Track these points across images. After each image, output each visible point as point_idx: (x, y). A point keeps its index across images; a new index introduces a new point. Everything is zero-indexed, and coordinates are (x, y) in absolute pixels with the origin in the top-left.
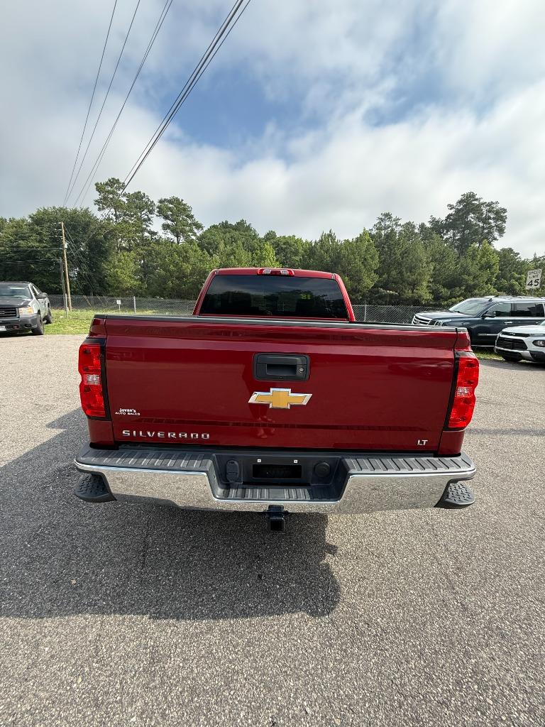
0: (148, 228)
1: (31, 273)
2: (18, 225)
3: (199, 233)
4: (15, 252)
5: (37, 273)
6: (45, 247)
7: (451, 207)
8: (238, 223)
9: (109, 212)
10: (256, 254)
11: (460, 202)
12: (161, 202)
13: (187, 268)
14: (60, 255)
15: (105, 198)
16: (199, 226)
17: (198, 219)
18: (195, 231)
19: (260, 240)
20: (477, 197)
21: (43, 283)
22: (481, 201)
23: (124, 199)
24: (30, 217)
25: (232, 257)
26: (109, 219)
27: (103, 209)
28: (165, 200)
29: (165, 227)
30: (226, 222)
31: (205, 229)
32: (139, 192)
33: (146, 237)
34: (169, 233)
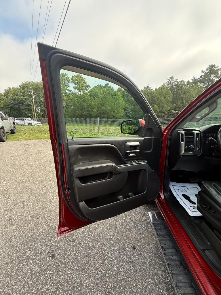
0: (68, 89)
1: (21, 110)
2: (15, 90)
3: (89, 90)
4: (14, 101)
5: (23, 109)
6: (26, 98)
7: (203, 72)
8: (105, 85)
11: (207, 69)
12: (73, 77)
13: (85, 105)
14: (32, 101)
16: (88, 87)
17: (88, 84)
18: (87, 89)
19: (116, 92)
20: (216, 66)
21: (26, 114)
22: (218, 68)
24: (20, 86)
28: (74, 76)
29: (75, 88)
30: (100, 85)
31: (92, 88)
33: (67, 92)
34: (76, 90)
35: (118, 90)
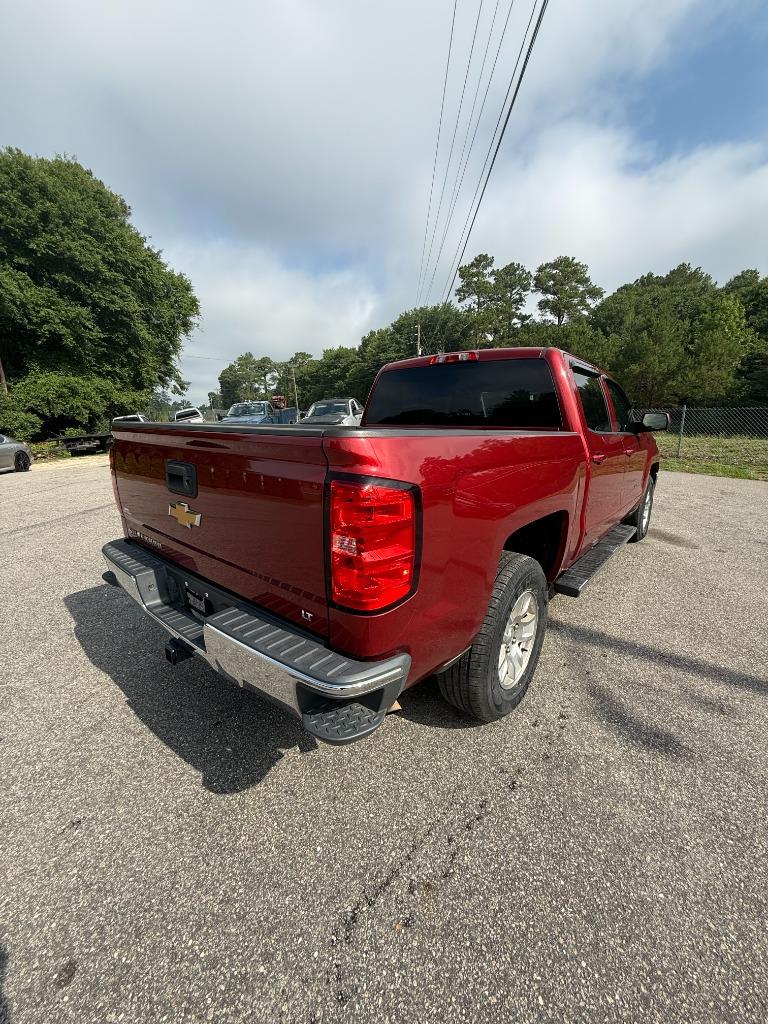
0: (518, 312)
2: (382, 335)
3: (593, 303)
8: (672, 273)
9: (471, 301)
10: (701, 321)
12: (541, 269)
15: (468, 285)
16: (595, 293)
17: (595, 282)
18: (589, 301)
19: (717, 294)
23: (492, 280)
24: (393, 325)
25: (645, 333)
26: (470, 310)
27: (465, 298)
28: (547, 265)
29: (543, 305)
30: (650, 275)
31: (605, 296)
32: (512, 264)
33: (515, 324)
34: (548, 313)
35: (728, 285)
